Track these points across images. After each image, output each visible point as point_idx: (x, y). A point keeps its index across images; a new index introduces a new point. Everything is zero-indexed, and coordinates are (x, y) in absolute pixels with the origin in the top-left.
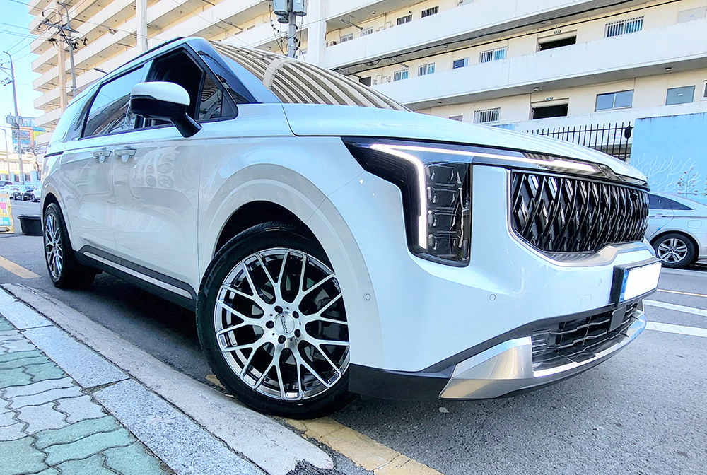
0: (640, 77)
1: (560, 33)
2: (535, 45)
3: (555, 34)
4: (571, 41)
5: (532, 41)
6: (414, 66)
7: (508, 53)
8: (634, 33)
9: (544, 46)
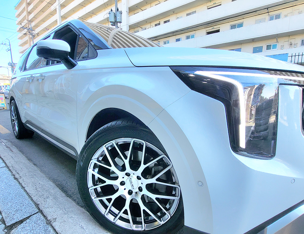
0: (243, 43)
1: (214, 28)
2: (205, 33)
3: (212, 29)
4: (218, 31)
5: (204, 31)
6: (162, 42)
7: (195, 36)
8: (240, 28)
9: (209, 33)
